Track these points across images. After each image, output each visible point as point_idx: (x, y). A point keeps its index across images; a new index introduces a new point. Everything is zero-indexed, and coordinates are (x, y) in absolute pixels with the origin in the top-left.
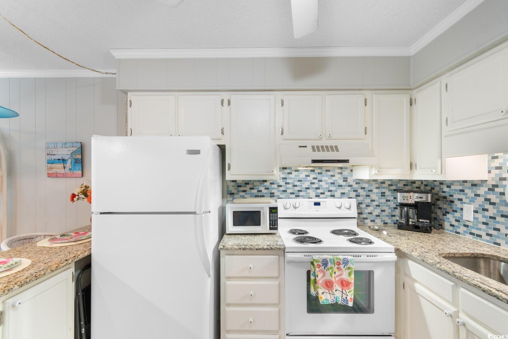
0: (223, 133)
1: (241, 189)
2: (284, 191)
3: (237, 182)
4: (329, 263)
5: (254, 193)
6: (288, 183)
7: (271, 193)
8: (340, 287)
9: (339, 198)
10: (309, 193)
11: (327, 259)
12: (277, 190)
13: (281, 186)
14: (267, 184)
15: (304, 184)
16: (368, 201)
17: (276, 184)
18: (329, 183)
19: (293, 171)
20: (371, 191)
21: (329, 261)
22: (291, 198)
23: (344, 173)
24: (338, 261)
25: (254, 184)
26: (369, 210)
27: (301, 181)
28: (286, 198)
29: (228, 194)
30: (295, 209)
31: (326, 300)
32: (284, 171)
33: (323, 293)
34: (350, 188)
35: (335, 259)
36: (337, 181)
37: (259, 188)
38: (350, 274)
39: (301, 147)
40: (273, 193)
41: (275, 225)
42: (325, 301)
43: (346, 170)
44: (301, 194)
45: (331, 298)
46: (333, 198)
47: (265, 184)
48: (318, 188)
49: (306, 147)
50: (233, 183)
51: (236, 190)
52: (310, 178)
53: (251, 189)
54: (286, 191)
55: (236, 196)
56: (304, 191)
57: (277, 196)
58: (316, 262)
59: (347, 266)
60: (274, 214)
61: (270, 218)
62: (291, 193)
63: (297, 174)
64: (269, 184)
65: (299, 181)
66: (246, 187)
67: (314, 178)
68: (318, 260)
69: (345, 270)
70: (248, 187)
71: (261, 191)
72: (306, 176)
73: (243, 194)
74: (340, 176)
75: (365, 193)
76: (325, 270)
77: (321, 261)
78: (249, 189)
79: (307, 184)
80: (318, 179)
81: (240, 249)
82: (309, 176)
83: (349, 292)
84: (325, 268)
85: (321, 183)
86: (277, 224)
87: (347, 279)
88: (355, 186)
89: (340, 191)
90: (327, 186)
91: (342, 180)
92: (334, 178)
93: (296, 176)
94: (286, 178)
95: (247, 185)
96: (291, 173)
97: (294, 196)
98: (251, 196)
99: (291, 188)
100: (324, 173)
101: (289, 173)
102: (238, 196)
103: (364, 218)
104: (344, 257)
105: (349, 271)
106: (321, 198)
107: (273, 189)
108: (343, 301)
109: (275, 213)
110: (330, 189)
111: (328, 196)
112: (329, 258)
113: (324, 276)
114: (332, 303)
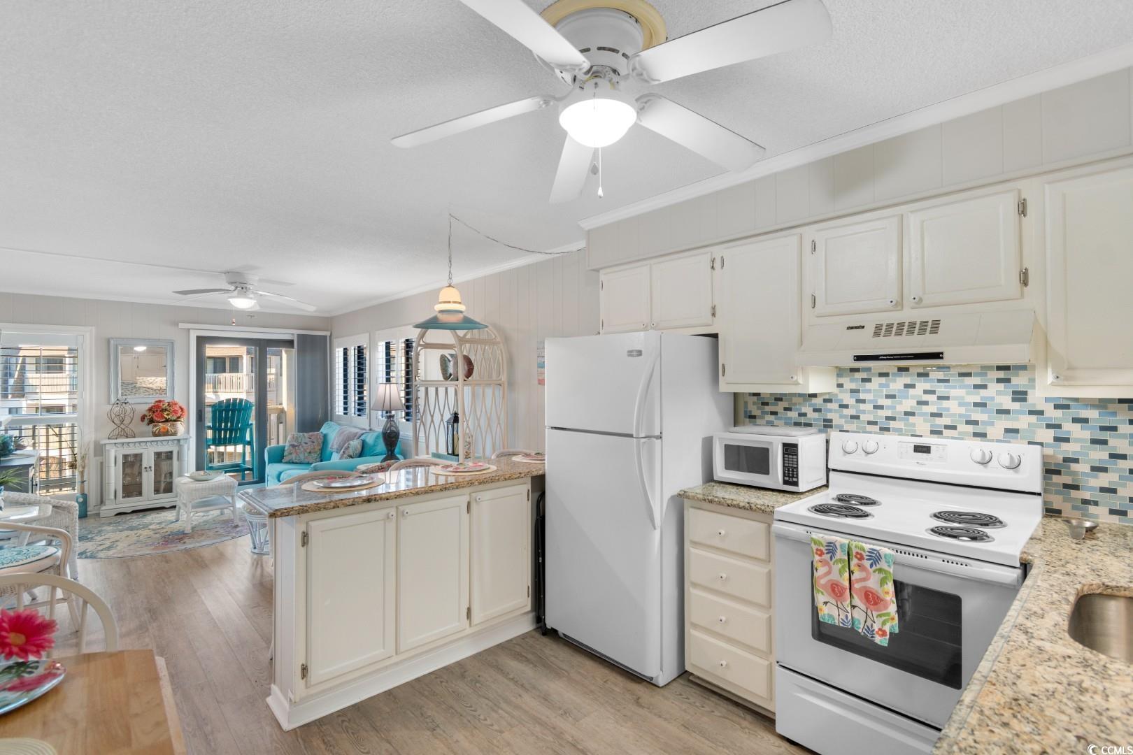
0: (713, 315)
1: (767, 409)
2: (852, 417)
3: (762, 396)
4: (839, 550)
5: (791, 418)
6: (863, 401)
7: (825, 420)
8: (862, 602)
9: (998, 441)
10: (914, 425)
11: (836, 543)
12: (838, 415)
13: (846, 406)
14: (818, 401)
15: (901, 403)
16: (1100, 455)
17: (836, 402)
18: (968, 403)
19: (874, 375)
20: (1114, 429)
21: (838, 547)
22: (870, 433)
23: (1015, 380)
24: (859, 552)
25: (791, 400)
26: (1104, 480)
27: (893, 397)
28: (859, 432)
29: (745, 417)
30: (866, 456)
31: (830, 616)
32: (853, 376)
33: (826, 603)
34: (1034, 418)
35: (853, 547)
36: (992, 399)
37: (801, 410)
38: (883, 582)
39: (852, 328)
40: (831, 421)
41: (793, 477)
42: (827, 617)
43: (1021, 372)
44: (892, 424)
45: (839, 615)
46: (981, 440)
47: (814, 400)
48: (940, 415)
49: (863, 327)
50: (755, 398)
51: (760, 411)
52: (918, 391)
53: (786, 409)
54: (857, 417)
55: (758, 421)
56: (901, 419)
57: (837, 426)
58: (815, 543)
59: (878, 566)
60: (791, 456)
61: (784, 463)
62: (870, 423)
63: (884, 382)
64: (822, 402)
65: (887, 397)
66: (777, 405)
67: (926, 392)
68: (819, 541)
69: (874, 572)
70: (782, 405)
71: (805, 415)
72: (906, 386)
73: (772, 418)
74: (1001, 386)
75: (1087, 435)
76: (832, 563)
77: (825, 544)
78: (783, 411)
79: (909, 404)
80: (937, 394)
81: (705, 500)
82: (913, 386)
83: (877, 617)
84: (831, 558)
85: (945, 403)
86: (797, 474)
87: (876, 591)
88: (1053, 414)
89: (1004, 423)
90: (962, 410)
91: (1010, 397)
92: (982, 392)
93: (880, 385)
94: (857, 391)
95: (779, 402)
96: (869, 380)
97: (876, 428)
98: (786, 424)
99: (870, 412)
100: (955, 380)
101: (864, 380)
102: (764, 422)
103: (1085, 502)
104: (872, 547)
105: (882, 576)
106: (948, 438)
107: (830, 411)
108: (866, 630)
109: (793, 455)
110: (973, 418)
111: (966, 434)
112: (840, 542)
113: (829, 573)
114: (841, 625)
